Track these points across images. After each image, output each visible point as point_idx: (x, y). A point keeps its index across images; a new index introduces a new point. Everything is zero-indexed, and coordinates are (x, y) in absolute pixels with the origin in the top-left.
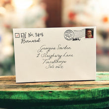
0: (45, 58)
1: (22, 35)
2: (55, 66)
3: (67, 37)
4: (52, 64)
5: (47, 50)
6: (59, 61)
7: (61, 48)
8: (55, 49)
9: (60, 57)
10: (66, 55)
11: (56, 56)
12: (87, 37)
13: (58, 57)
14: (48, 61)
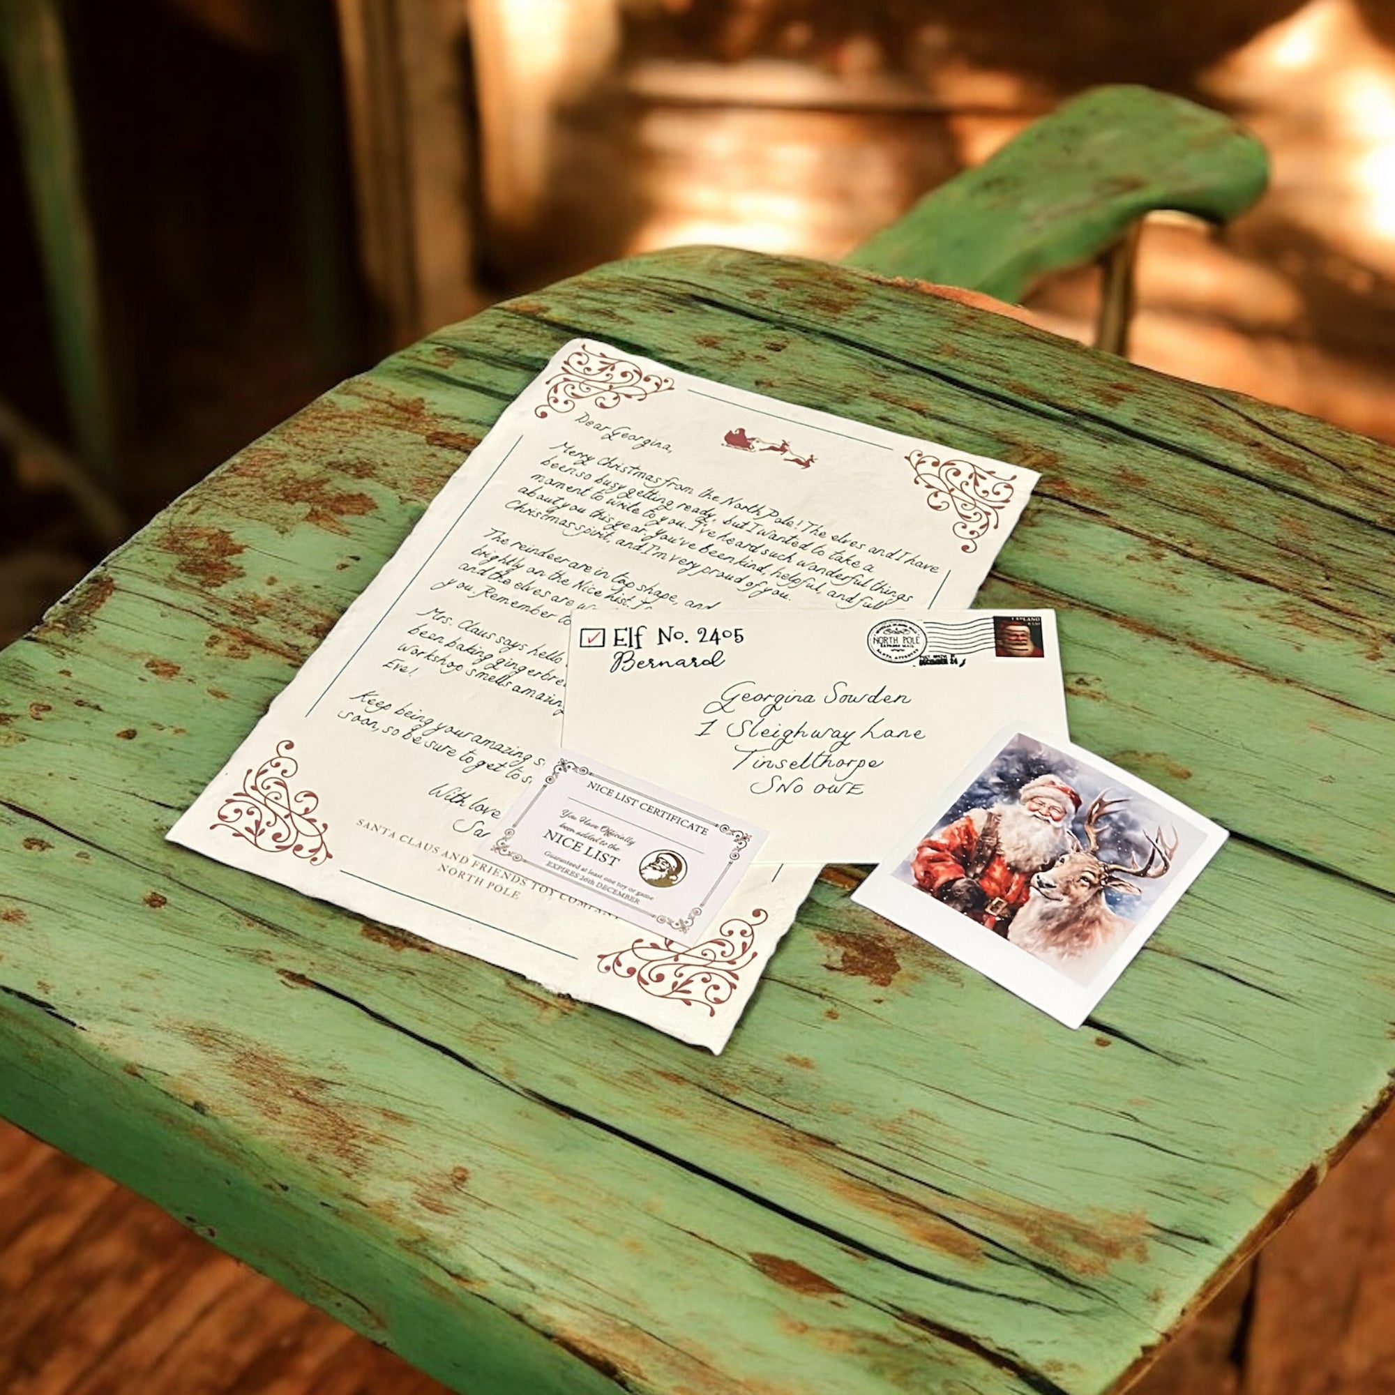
0: (747, 743)
1: (623, 635)
2: (809, 786)
3: (887, 650)
4: (788, 776)
5: (762, 704)
6: (835, 759)
7: (849, 698)
8: (810, 699)
9: (843, 739)
10: (877, 731)
11: (816, 735)
12: (1003, 650)
13: (828, 741)
14: (769, 756)
